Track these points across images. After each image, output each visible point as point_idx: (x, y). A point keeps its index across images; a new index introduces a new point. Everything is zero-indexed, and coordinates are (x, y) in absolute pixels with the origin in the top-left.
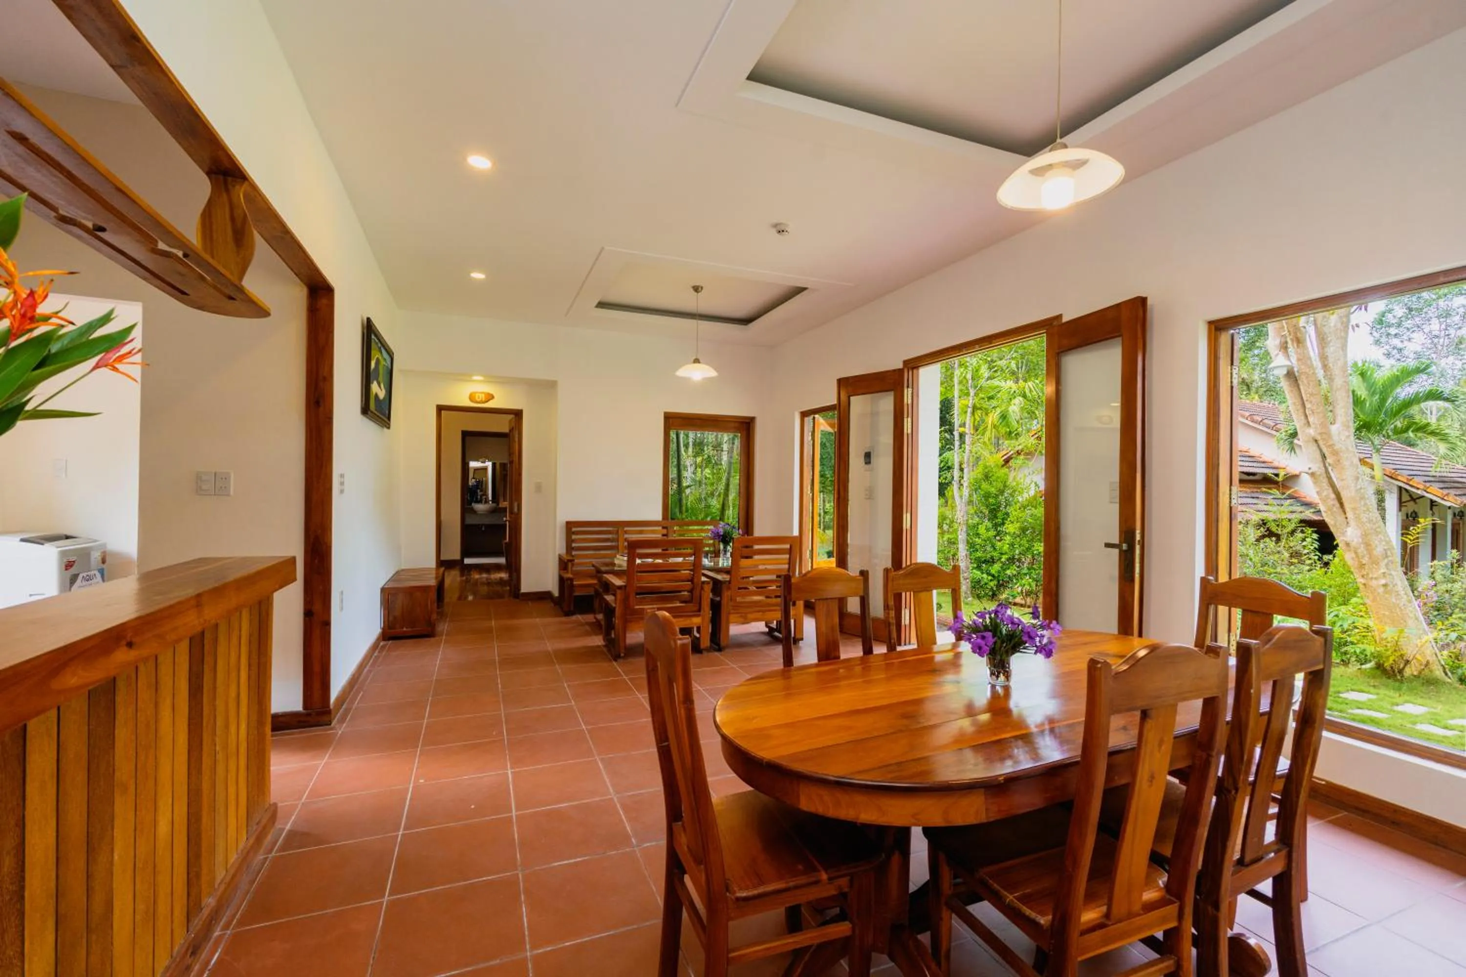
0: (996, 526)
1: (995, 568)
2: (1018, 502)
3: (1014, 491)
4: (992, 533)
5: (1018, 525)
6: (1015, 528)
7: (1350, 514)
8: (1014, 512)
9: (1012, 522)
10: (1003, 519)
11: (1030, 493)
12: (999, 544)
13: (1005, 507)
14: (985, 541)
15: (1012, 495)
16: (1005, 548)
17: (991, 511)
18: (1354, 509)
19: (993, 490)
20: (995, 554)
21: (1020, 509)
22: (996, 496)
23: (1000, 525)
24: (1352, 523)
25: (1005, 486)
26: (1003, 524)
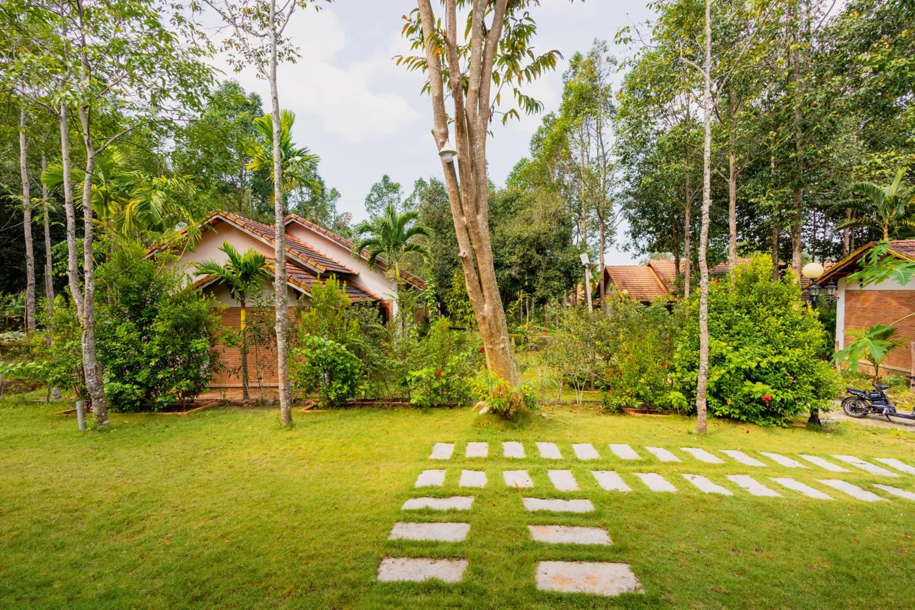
0: (140, 326)
1: (143, 375)
2: (168, 296)
3: (162, 285)
4: (134, 335)
5: (170, 322)
6: (167, 327)
7: (486, 293)
8: (163, 308)
9: (162, 320)
10: (149, 317)
11: (182, 286)
12: (146, 345)
13: (152, 303)
14: (127, 345)
15: (159, 289)
16: (154, 350)
17: (133, 308)
18: (489, 288)
19: (134, 284)
20: (141, 359)
21: (170, 303)
22: (139, 291)
23: (146, 324)
24: (487, 300)
25: (150, 280)
26: (151, 322)
